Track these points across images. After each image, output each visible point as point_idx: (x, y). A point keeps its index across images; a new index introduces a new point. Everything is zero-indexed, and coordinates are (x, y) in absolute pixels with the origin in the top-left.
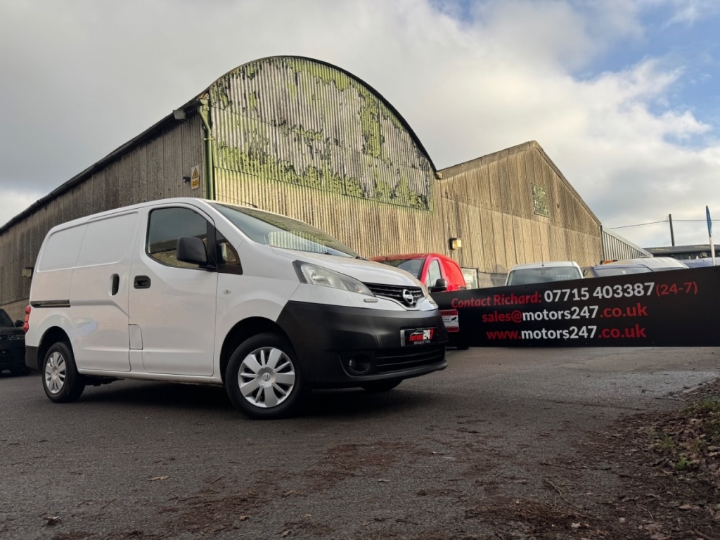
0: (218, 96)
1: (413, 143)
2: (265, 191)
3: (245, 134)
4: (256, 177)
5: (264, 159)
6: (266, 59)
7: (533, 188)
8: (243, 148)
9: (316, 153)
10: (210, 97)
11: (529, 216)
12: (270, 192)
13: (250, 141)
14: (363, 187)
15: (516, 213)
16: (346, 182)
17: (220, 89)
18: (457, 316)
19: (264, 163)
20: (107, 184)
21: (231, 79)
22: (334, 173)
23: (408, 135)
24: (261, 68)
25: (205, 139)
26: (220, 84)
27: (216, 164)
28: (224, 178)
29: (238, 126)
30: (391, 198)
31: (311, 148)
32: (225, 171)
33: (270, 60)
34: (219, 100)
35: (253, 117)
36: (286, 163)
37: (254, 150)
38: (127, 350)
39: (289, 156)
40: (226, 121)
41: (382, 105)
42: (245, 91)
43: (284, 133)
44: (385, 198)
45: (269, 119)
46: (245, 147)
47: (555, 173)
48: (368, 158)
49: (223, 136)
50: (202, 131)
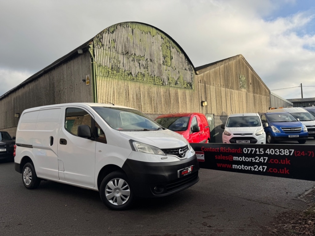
0: (97, 42)
1: (185, 59)
2: (119, 85)
3: (110, 59)
4: (115, 79)
5: (118, 70)
6: (119, 24)
7: (240, 76)
8: (109, 66)
9: (142, 66)
10: (94, 43)
11: (238, 89)
12: (121, 85)
13: (112, 62)
14: (163, 80)
15: (232, 88)
16: (155, 78)
17: (98, 39)
18: (204, 155)
19: (118, 72)
20: (50, 79)
21: (103, 34)
22: (150, 75)
23: (183, 55)
24: (117, 28)
25: (92, 63)
26: (98, 37)
27: (97, 74)
28: (100, 80)
29: (106, 56)
30: (176, 84)
31: (140, 64)
32: (101, 77)
33: (121, 24)
34: (98, 44)
35: (113, 51)
36: (128, 71)
37: (114, 67)
38: (58, 171)
39: (130, 68)
40: (101, 54)
41: (172, 42)
42: (109, 39)
43: (128, 58)
44: (173, 85)
45: (120, 51)
46: (110, 66)
47: (250, 69)
48: (165, 67)
49: (100, 61)
50: (90, 59)
